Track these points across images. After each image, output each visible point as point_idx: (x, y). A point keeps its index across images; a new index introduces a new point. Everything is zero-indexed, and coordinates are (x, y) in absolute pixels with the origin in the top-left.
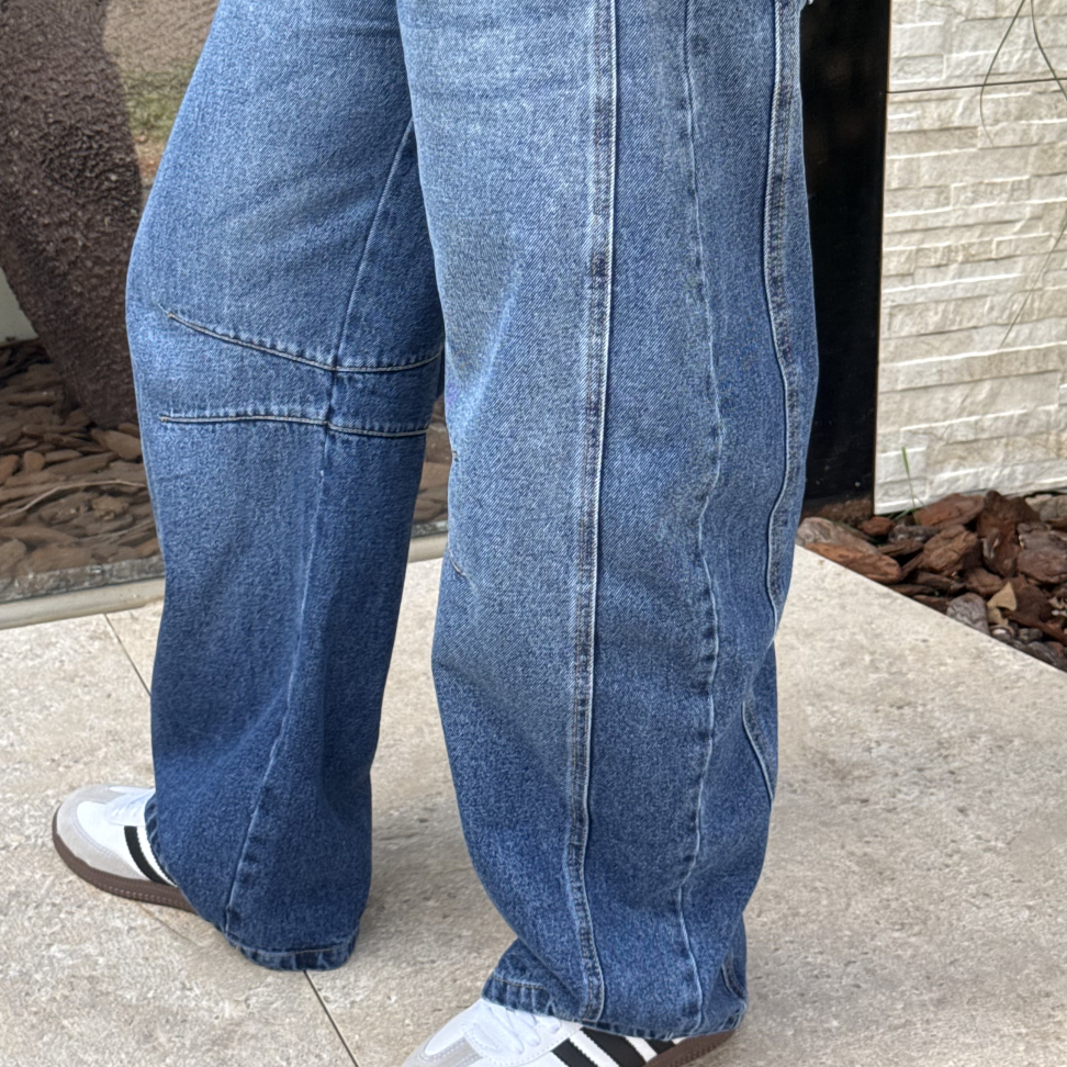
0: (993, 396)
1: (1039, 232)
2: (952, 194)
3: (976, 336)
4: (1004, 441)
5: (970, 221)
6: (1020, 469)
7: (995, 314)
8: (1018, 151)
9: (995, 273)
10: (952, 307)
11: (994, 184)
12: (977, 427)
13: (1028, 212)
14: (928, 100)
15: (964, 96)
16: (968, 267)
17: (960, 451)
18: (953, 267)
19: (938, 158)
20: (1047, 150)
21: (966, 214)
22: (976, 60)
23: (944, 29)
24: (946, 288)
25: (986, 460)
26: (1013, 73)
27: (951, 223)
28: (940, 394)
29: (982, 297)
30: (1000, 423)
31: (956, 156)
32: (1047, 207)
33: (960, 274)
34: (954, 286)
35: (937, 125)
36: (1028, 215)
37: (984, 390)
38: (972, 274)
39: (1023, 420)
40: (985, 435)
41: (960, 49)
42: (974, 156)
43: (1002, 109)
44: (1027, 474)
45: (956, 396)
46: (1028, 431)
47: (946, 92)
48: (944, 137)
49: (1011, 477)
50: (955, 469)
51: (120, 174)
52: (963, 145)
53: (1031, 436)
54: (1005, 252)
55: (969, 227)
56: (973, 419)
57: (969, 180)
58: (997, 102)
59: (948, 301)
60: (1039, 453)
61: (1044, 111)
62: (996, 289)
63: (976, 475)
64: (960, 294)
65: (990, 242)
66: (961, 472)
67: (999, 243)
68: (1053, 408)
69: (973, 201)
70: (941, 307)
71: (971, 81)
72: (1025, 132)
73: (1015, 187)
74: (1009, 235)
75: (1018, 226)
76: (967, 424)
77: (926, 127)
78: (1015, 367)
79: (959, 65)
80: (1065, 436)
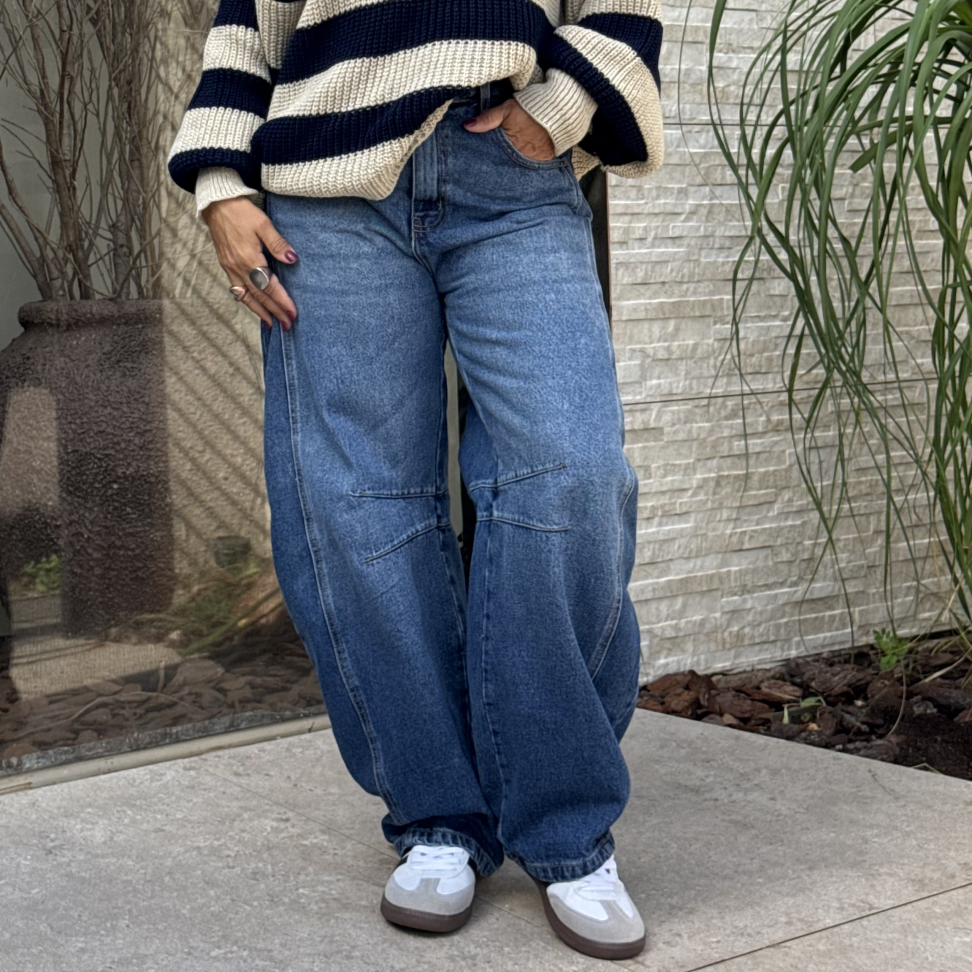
0: (684, 606)
1: (701, 497)
2: (653, 471)
3: (672, 566)
4: (692, 637)
5: (664, 489)
6: (703, 657)
7: (681, 551)
8: (687, 444)
9: (679, 523)
10: (657, 546)
11: (675, 465)
12: (676, 628)
13: (695, 483)
14: (636, 411)
15: (655, 408)
16: (665, 520)
17: (668, 645)
18: (656, 520)
19: (644, 448)
20: (702, 443)
21: (661, 485)
22: (659, 385)
23: (641, 366)
24: (653, 533)
25: (683, 651)
26: (681, 394)
27: (653, 490)
28: (654, 605)
29: (673, 539)
30: (690, 626)
31: (653, 447)
32: (705, 480)
33: (660, 524)
34: (658, 532)
35: (641, 427)
36: (695, 485)
37: (679, 602)
38: (667, 524)
39: (702, 623)
40: (681, 634)
41: (651, 379)
42: (663, 447)
43: (676, 416)
44: (707, 661)
45: (664, 606)
46: (705, 631)
47: (646, 405)
48: (646, 435)
49: (698, 663)
50: (666, 657)
51: (120, 483)
52: (656, 440)
53: (707, 635)
54: (684, 509)
55: (663, 493)
56: (674, 622)
57: (662, 462)
58: (673, 412)
59: (655, 542)
60: (713, 646)
61: (698, 418)
62: (681, 533)
63: (678, 662)
64: (661, 537)
65: (675, 503)
66: (670, 659)
67: (681, 504)
68: (718, 615)
69: (665, 476)
70: (651, 546)
71: (658, 399)
72: (690, 431)
73: (687, 466)
74: (685, 498)
75: (690, 493)
76: (671, 626)
77: (636, 427)
78: (696, 587)
79: (651, 389)
80: (726, 634)
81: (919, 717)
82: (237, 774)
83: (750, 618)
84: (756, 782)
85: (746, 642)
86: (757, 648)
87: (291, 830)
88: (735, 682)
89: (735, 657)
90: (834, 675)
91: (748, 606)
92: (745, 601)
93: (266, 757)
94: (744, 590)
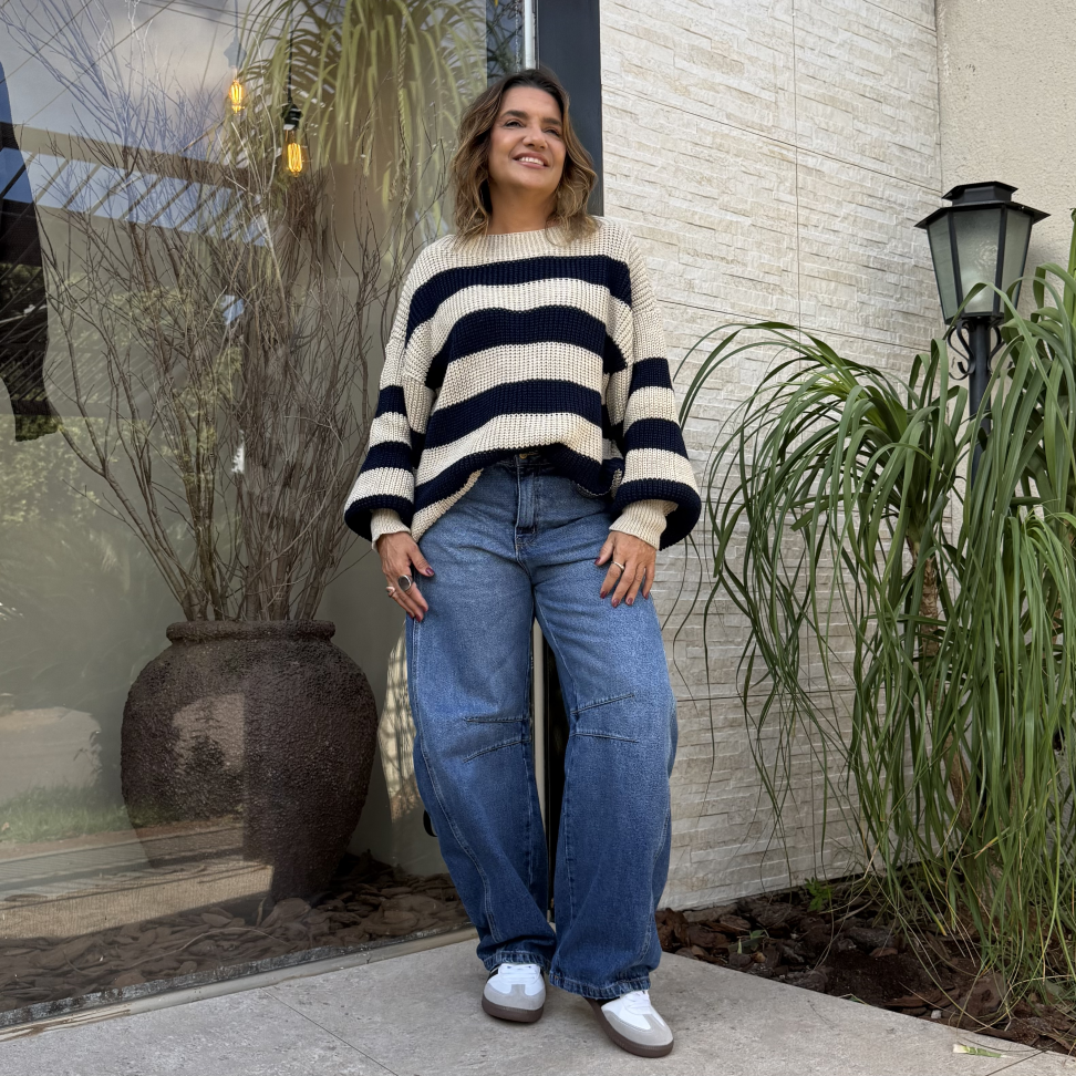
6: (677, 897)
39: (676, 871)
44: (680, 900)
46: (679, 877)
49: (673, 902)
53: (679, 880)
60: (684, 888)
68: (688, 865)
80: (694, 879)
81: (843, 952)
82: (301, 1003)
83: (712, 867)
84: (719, 1012)
85: (709, 886)
86: (717, 889)
87: (335, 1058)
88: (700, 917)
89: (701, 897)
90: (774, 913)
91: (711, 858)
92: (708, 854)
93: (329, 987)
94: (709, 845)
